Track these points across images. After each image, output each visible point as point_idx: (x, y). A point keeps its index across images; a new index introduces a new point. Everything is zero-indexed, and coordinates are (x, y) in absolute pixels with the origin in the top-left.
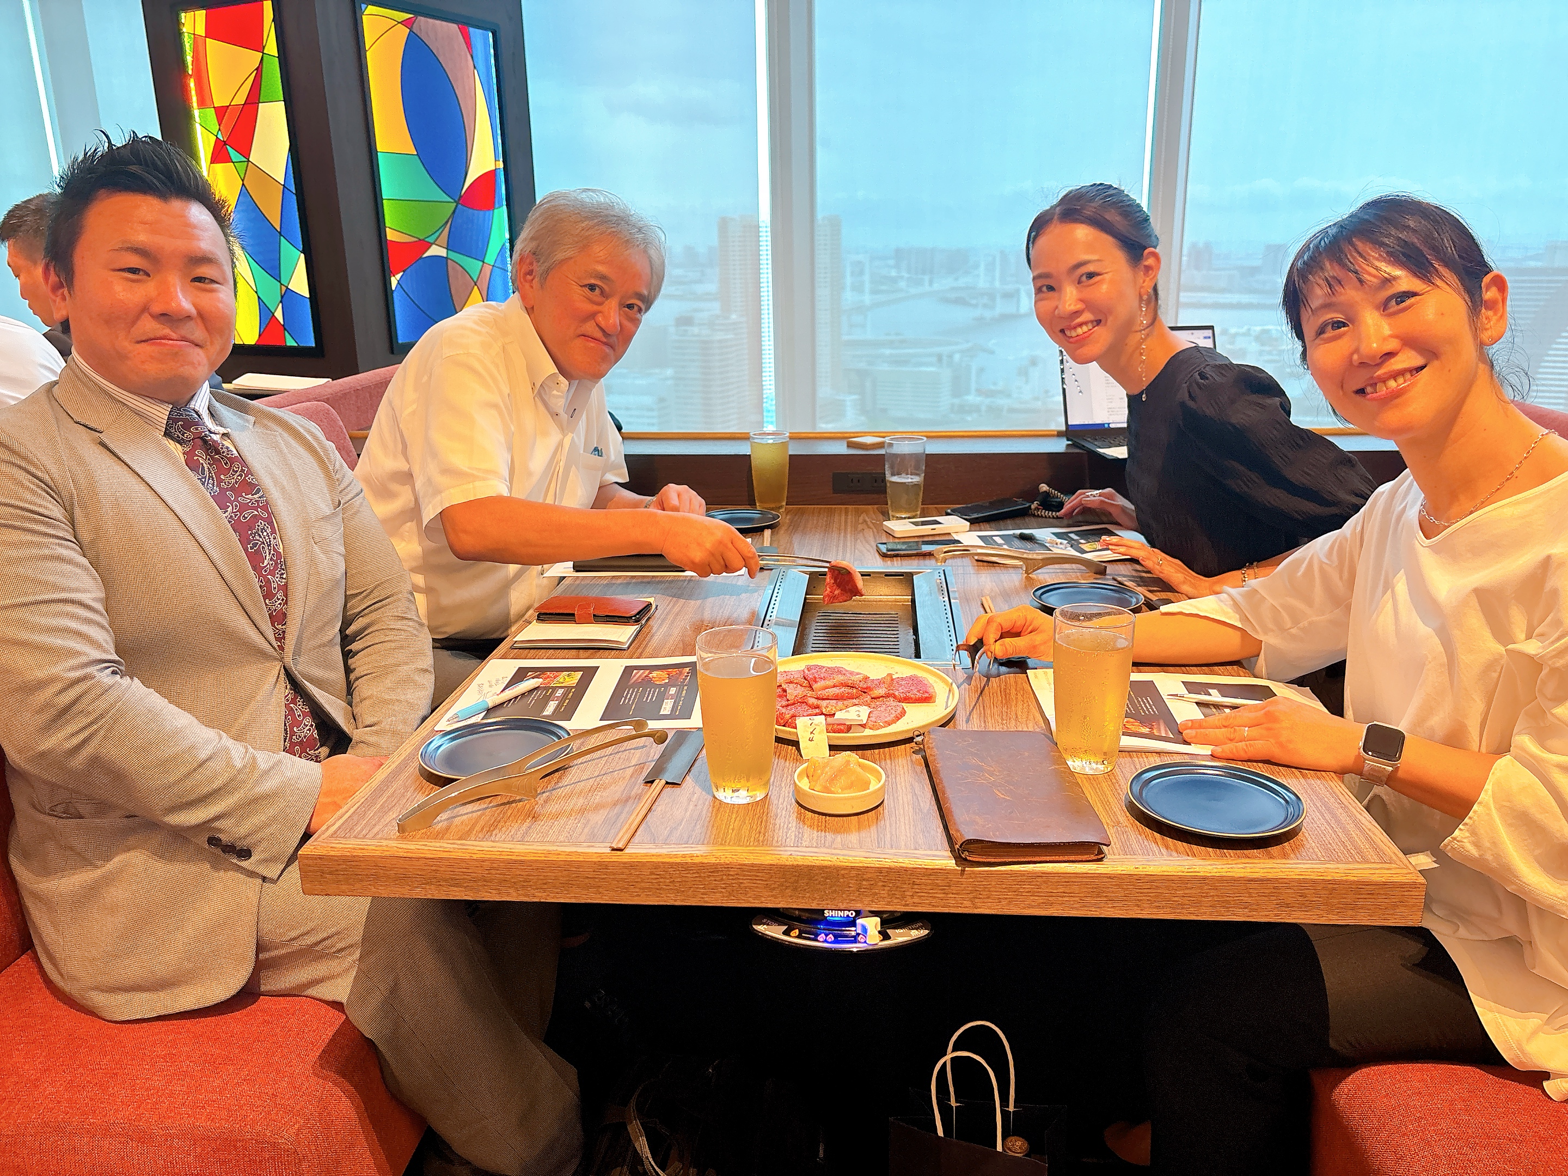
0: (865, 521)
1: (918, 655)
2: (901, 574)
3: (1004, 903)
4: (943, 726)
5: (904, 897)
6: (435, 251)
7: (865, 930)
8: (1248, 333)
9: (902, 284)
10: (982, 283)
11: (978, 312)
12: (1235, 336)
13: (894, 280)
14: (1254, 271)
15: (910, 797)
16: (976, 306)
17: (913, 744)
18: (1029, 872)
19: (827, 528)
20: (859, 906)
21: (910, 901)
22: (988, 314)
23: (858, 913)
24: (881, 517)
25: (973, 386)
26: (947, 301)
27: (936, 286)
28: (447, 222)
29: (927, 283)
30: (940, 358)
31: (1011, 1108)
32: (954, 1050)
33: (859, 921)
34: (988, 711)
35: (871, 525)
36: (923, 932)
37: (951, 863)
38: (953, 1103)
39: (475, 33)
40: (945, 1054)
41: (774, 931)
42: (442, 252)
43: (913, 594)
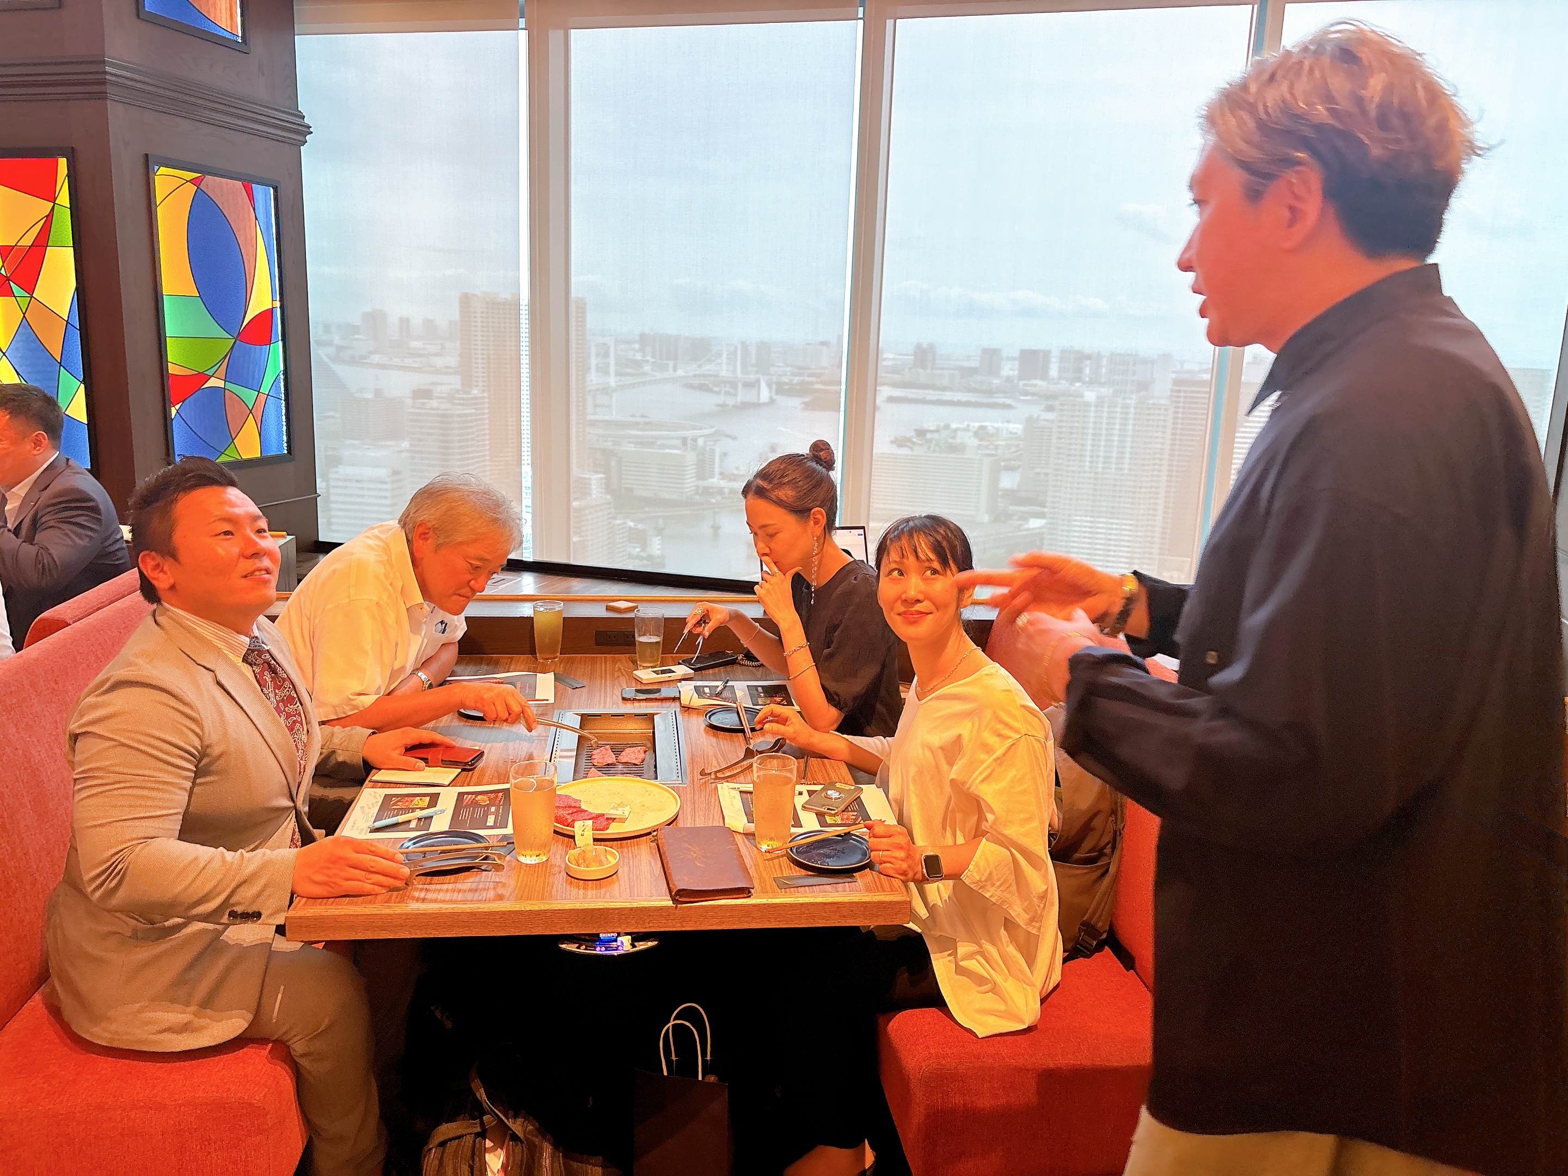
0: (620, 669)
1: (656, 778)
2: (646, 715)
3: (698, 923)
4: (669, 825)
5: (644, 923)
6: (213, 382)
7: (622, 943)
8: (967, 429)
9: (647, 368)
10: (724, 372)
11: (721, 399)
12: (956, 430)
13: (639, 364)
14: (973, 371)
15: (648, 868)
16: (719, 393)
17: (651, 836)
18: (711, 905)
19: (592, 676)
20: (619, 930)
21: (647, 925)
22: (730, 401)
23: (619, 935)
24: (631, 665)
25: (717, 470)
26: (691, 387)
27: (680, 372)
28: (226, 356)
29: (671, 369)
30: (684, 440)
31: (708, 1058)
32: (674, 1020)
33: (619, 939)
34: (697, 814)
35: (624, 673)
36: (655, 943)
37: (670, 903)
38: (674, 1058)
39: (258, 190)
40: (669, 1022)
41: (572, 947)
42: (221, 384)
43: (654, 728)
